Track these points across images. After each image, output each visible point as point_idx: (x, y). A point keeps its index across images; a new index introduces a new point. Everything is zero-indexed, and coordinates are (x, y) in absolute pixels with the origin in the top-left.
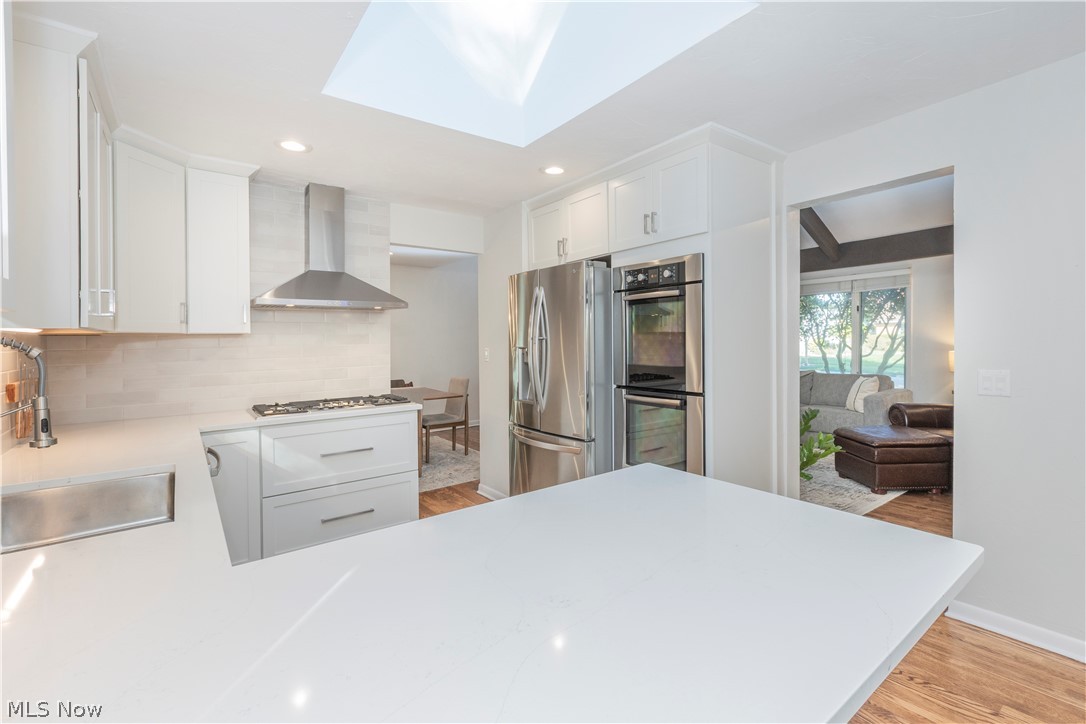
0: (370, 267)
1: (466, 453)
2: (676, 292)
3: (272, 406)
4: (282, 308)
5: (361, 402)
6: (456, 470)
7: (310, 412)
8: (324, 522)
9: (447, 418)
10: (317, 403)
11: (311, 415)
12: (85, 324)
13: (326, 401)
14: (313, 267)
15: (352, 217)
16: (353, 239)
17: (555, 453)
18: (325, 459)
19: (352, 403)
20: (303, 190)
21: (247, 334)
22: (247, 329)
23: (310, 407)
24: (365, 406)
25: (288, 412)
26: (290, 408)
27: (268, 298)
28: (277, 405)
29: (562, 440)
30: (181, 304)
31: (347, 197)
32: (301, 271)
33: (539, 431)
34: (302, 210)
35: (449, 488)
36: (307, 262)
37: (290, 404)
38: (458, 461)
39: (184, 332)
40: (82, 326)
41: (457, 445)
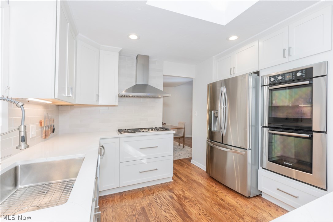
0: (157, 83)
1: (184, 147)
2: (307, 82)
3: (124, 130)
4: (128, 96)
5: (154, 130)
6: (181, 153)
7: (136, 132)
8: (140, 172)
9: (178, 135)
10: (138, 129)
11: (137, 134)
12: (56, 97)
13: (141, 129)
14: (138, 83)
15: (151, 66)
16: (151, 73)
17: (226, 152)
18: (141, 149)
19: (150, 130)
20: (136, 57)
21: (117, 105)
22: (117, 104)
23: (136, 131)
24: (155, 131)
25: (129, 132)
26: (129, 131)
27: (124, 93)
28: (125, 130)
29: (228, 147)
30: (97, 95)
31: (150, 60)
32: (134, 84)
33: (222, 143)
34: (135, 64)
35: (180, 160)
36: (136, 81)
37: (130, 130)
38: (181, 150)
39: (97, 104)
40: (55, 98)
41: (180, 144)
